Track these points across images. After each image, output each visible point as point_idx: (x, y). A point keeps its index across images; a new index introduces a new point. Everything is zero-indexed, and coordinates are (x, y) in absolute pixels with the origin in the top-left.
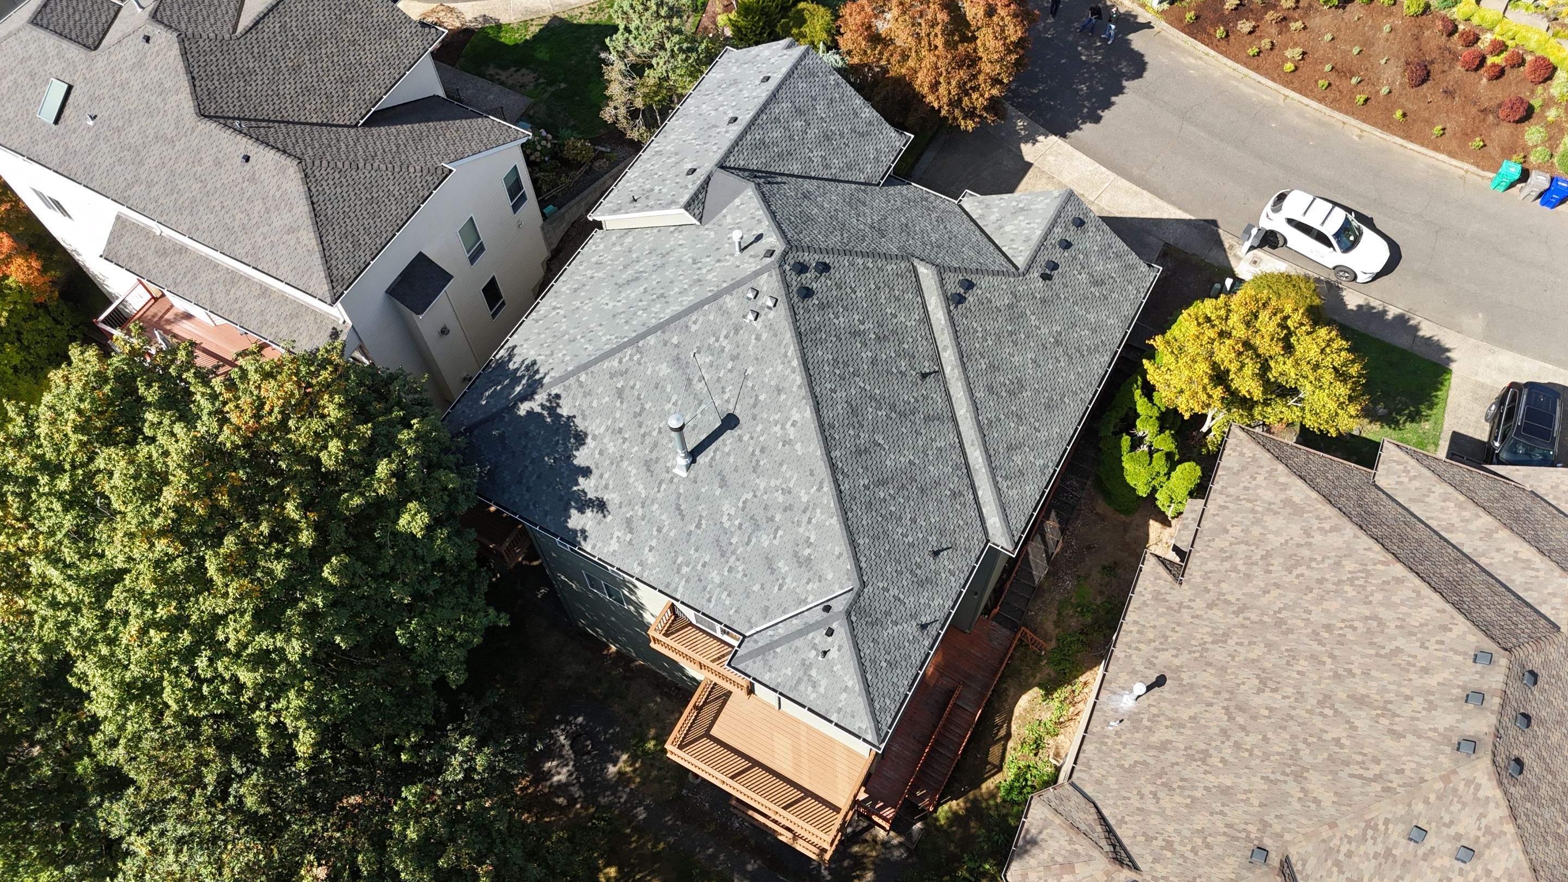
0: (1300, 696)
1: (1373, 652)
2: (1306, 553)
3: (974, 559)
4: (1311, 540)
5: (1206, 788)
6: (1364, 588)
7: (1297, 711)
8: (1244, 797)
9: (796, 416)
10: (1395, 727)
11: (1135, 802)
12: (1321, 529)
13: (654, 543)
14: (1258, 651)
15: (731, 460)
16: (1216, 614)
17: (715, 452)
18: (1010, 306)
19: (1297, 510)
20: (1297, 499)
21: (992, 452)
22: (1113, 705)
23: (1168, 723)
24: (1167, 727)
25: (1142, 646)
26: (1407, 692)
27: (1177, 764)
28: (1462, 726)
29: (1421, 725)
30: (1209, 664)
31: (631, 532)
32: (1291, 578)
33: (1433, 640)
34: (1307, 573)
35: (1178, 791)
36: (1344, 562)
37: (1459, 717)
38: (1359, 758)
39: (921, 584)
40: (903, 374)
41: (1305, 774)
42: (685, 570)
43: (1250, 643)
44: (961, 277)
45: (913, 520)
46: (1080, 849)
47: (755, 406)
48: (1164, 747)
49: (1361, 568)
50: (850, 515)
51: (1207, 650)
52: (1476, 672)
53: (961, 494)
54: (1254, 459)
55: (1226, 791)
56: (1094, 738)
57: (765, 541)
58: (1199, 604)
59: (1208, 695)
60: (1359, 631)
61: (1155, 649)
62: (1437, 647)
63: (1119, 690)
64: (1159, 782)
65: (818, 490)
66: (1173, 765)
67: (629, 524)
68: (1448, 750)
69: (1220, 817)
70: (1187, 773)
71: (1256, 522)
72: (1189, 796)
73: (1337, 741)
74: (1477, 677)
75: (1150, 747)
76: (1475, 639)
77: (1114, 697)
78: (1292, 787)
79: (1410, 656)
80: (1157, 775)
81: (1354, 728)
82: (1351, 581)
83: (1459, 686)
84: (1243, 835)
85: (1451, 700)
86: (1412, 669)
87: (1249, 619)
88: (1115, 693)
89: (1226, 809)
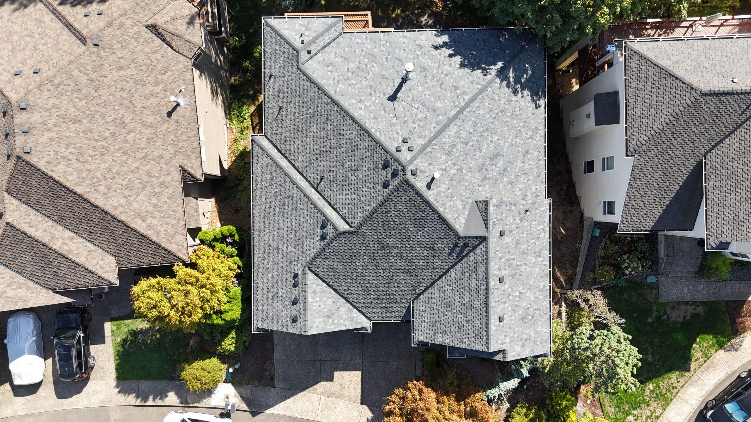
0: (104, 118)
1: (78, 145)
2: (126, 192)
3: (266, 123)
4: (126, 200)
5: (130, 68)
6: (92, 178)
7: (102, 111)
8: (112, 67)
9: (362, 112)
10: (57, 110)
11: (159, 57)
12: (123, 207)
13: (404, 45)
14: (130, 137)
15: (384, 86)
16: (157, 153)
17: (394, 85)
18: (302, 245)
19: (138, 215)
20: (140, 222)
21: (278, 169)
22: (186, 99)
23: (158, 95)
24: (158, 93)
25: (185, 130)
26: (57, 128)
27: (147, 77)
28: (28, 116)
29: (46, 114)
30: (150, 126)
31: (418, 45)
32: (128, 177)
33: (52, 156)
34: (122, 182)
35: (142, 64)
36: (106, 190)
37: (30, 120)
38: (68, 93)
39: (279, 92)
40: (330, 171)
41: (89, 82)
42: (384, 42)
43: (135, 140)
44: (328, 237)
45: (294, 113)
46: (171, 26)
47: (384, 108)
48: (156, 84)
49: (97, 188)
50: (317, 90)
51: (154, 133)
52: (28, 143)
53: (283, 144)
54: (169, 241)
55: (121, 68)
56: (189, 82)
57: (351, 65)
58: (167, 156)
59: (145, 112)
60: (87, 155)
61: (178, 130)
62: (50, 153)
63: (187, 106)
64: (152, 67)
65: (336, 90)
66: (148, 76)
67: (421, 47)
68: (31, 104)
69: (119, 56)
70: (141, 73)
71: (156, 205)
72: (136, 63)
73: (80, 100)
74: (28, 141)
75: (162, 82)
76: (33, 159)
77: (188, 103)
78: (93, 75)
79: (61, 146)
80: (154, 70)
81: (74, 107)
82: (99, 181)
83: (34, 135)
84: (106, 50)
85: (36, 128)
86: (57, 140)
87: (141, 152)
88: (188, 105)
89: (118, 60)
